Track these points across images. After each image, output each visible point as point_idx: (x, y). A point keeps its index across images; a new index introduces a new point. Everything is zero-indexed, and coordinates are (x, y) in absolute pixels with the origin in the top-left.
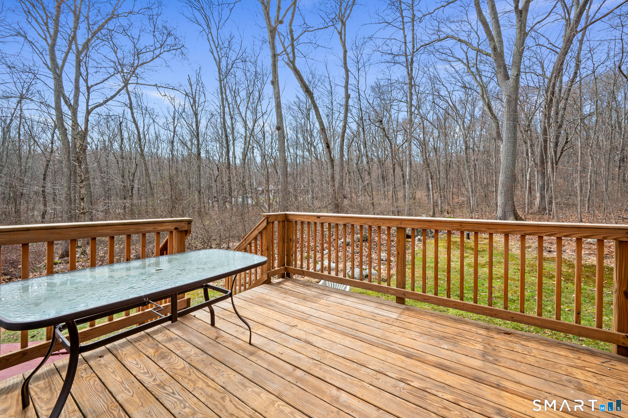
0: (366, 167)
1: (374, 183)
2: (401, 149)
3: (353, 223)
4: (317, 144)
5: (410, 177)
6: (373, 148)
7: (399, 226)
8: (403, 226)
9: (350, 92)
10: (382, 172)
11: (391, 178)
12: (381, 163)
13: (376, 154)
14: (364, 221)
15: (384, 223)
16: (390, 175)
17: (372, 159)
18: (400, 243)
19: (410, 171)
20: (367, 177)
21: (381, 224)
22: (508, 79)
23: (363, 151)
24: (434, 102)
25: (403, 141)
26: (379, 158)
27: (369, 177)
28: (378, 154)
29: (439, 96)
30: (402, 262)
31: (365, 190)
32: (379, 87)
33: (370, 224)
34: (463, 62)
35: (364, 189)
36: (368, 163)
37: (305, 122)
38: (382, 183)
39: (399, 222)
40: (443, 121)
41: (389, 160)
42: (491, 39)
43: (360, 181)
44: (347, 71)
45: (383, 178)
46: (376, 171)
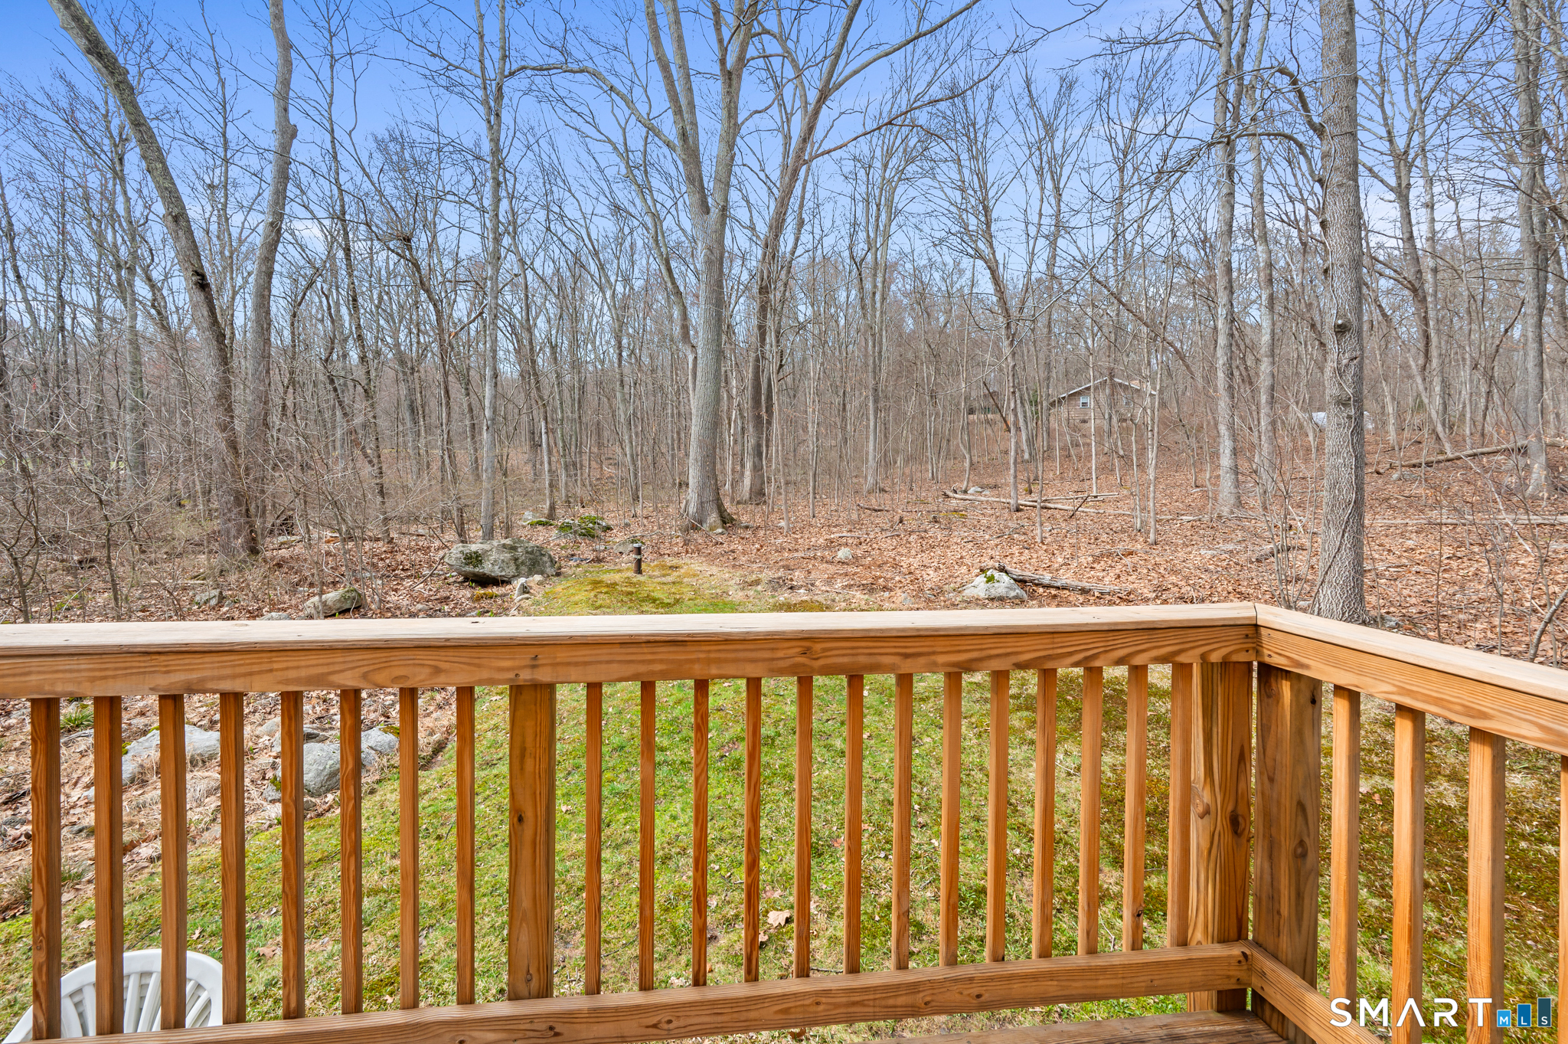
0: (359, 374)
1: (383, 423)
2: (463, 336)
3: (228, 686)
4: (167, 276)
5: (494, 412)
6: (382, 322)
7: (526, 676)
8: (544, 676)
9: (295, 117)
10: (411, 391)
11: (436, 410)
12: (407, 366)
13: (389, 340)
14: (312, 666)
15: (437, 671)
16: (433, 403)
17: (378, 353)
18: (529, 764)
19: (495, 397)
20: (360, 405)
21: (417, 677)
22: (708, 212)
23: (347, 325)
24: (548, 229)
25: (469, 315)
26: (399, 352)
27: (365, 404)
28: (396, 338)
29: (562, 217)
30: (540, 862)
31: (356, 443)
32: (400, 140)
33: (350, 680)
34: (615, 148)
35: (353, 439)
36: (363, 359)
37: (104, 186)
38: (409, 424)
39: (524, 658)
40: (570, 282)
41: (432, 360)
42: (678, 112)
43: (339, 413)
44: (287, 46)
45: (412, 409)
46: (390, 390)
